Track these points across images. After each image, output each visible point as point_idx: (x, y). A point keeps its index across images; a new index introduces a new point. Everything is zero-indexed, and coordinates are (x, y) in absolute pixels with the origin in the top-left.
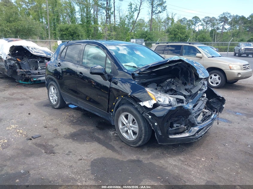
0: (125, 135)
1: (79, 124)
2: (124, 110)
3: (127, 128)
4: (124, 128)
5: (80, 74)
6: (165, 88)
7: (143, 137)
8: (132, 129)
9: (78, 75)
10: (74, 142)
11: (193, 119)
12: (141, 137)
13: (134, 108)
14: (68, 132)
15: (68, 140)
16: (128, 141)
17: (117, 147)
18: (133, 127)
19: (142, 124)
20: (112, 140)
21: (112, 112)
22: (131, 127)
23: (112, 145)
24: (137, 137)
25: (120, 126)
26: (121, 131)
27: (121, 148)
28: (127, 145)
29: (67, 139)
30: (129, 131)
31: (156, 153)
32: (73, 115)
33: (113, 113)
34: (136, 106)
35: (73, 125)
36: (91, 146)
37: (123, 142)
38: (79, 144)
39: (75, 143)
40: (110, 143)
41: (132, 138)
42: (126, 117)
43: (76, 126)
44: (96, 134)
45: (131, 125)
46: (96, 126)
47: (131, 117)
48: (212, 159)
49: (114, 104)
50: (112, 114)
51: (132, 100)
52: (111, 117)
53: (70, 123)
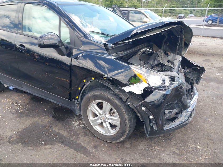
0: (98, 128)
1: (28, 115)
2: (96, 97)
3: (101, 120)
4: (97, 120)
5: (20, 47)
6: (151, 63)
7: (127, 132)
8: (110, 121)
9: (17, 49)
10: (26, 149)
11: (186, 100)
12: (125, 132)
13: (112, 94)
14: (14, 131)
15: (16, 147)
16: (103, 136)
17: (90, 148)
18: (112, 119)
19: (126, 116)
20: (80, 136)
21: (77, 100)
22: (108, 119)
23: (82, 145)
24: (118, 131)
25: (91, 118)
26: (92, 124)
27: (95, 147)
28: (101, 141)
29: (14, 144)
30: (104, 124)
31: (142, 147)
32: (17, 101)
33: (79, 100)
34: (117, 91)
35: (19, 117)
36: (52, 152)
37: (95, 136)
38: (34, 152)
39: (28, 149)
40: (79, 142)
41: (110, 133)
42: (100, 106)
43: (24, 118)
44: (56, 129)
45: (108, 116)
46: (52, 115)
47: (107, 106)
48: (208, 144)
49: (79, 88)
50: (76, 102)
51: (108, 82)
52: (75, 106)
53: (16, 115)
